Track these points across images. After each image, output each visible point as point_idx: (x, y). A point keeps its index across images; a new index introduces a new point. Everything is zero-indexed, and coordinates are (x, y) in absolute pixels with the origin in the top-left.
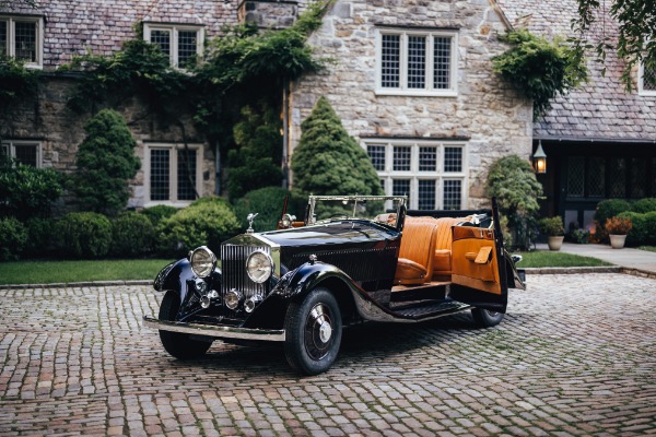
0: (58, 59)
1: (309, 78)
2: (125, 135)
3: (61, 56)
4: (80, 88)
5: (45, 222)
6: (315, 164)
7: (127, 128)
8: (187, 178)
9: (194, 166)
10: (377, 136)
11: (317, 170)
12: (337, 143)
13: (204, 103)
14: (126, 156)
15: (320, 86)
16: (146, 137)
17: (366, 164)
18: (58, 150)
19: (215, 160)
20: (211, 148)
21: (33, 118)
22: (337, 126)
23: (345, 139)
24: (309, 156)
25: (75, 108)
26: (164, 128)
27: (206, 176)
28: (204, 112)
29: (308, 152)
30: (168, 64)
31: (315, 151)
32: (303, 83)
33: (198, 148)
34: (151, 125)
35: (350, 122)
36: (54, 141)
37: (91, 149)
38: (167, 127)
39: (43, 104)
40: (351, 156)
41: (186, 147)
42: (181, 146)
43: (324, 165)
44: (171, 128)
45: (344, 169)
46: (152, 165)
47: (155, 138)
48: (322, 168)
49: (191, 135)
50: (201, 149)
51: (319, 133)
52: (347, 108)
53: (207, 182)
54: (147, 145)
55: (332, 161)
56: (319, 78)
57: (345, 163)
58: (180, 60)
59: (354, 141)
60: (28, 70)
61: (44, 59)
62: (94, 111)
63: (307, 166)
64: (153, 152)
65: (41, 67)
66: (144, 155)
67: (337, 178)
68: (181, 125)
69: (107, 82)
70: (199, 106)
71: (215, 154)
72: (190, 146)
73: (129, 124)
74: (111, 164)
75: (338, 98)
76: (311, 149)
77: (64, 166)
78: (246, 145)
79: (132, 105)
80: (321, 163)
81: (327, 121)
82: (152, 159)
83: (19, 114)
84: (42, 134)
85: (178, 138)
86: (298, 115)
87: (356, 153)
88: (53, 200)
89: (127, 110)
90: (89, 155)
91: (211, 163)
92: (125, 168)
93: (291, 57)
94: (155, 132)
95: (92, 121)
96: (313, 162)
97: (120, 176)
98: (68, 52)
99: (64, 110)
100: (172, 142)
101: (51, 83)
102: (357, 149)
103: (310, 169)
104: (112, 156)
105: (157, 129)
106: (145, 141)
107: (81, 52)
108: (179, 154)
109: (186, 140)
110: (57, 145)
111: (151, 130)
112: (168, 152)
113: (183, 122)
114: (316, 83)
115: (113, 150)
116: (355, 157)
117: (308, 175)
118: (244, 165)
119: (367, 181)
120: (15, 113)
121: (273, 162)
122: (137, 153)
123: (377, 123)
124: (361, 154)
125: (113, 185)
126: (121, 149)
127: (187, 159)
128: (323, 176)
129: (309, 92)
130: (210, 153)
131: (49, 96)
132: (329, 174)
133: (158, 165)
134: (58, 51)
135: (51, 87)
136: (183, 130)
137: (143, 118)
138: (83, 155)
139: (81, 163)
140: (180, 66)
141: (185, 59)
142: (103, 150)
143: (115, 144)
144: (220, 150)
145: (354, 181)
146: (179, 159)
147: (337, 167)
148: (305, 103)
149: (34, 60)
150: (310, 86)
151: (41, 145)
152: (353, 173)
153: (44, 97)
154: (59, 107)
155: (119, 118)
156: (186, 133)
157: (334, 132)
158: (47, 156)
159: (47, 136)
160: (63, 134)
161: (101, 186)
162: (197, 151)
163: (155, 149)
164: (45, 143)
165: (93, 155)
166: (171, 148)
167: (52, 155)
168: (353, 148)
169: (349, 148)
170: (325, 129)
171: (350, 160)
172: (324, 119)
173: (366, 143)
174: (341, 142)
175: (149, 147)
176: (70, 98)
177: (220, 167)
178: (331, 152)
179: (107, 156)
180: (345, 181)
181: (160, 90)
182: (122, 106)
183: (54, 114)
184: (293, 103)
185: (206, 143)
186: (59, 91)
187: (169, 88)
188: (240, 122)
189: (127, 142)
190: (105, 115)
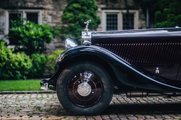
2: (91, 2)
5: (43, 56)
14: (92, 15)
16: (104, 6)
18: (51, 15)
19: (146, 20)
20: (143, 13)
33: (135, 13)
36: (49, 10)
37: (70, 11)
41: (128, 12)
42: (125, 11)
46: (107, 24)
47: (109, 7)
49: (131, 5)
50: (137, 14)
54: (104, 11)
64: (108, 16)
71: (146, 16)
72: (131, 11)
77: (55, 25)
78: (167, 8)
84: (41, 6)
85: (123, 6)
90: (69, 15)
91: (143, 22)
94: (109, 3)
100: (119, 9)
104: (83, 15)
105: (110, 1)
106: (103, 9)
109: (128, 8)
110: (50, 12)
111: (107, 2)
112: (116, 16)
115: (84, 12)
118: (166, 20)
122: (98, 15)
126: (89, 11)
127: (129, 20)
130: (143, 16)
133: (110, 24)
136: (126, 1)
138: (65, 15)
142: (77, 11)
143: (85, 8)
144: (149, 14)
146: (124, 20)
151: (41, 12)
156: (128, 4)
158: (44, 19)
159: (44, 7)
160: (54, 5)
161: (77, 33)
162: (135, 15)
163: (109, 14)
164: (43, 11)
165: (71, 14)
166: (118, 13)
167: (47, 18)
175: (106, 12)
177: (149, 24)
179: (80, 15)
185: (140, 10)
189: (93, 6)
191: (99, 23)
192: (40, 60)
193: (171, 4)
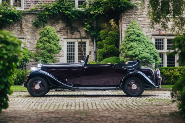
0: (30, 6)
1: (130, 11)
2: (55, 36)
3: (31, 4)
4: (38, 17)
5: (23, 71)
6: (129, 47)
7: (56, 34)
8: (81, 54)
9: (85, 49)
10: (159, 35)
11: (130, 49)
12: (137, 38)
13: (88, 22)
14: (55, 45)
15: (134, 14)
16: (65, 37)
17: (151, 47)
18: (29, 43)
19: (94, 46)
20: (93, 41)
21: (20, 30)
22: (139, 31)
23: (142, 36)
24: (127, 44)
25: (36, 25)
26: (72, 33)
27: (90, 53)
28: (88, 26)
29: (127, 42)
30: (74, 7)
31: (129, 41)
32: (127, 14)
33: (87, 41)
34: (67, 32)
35: (148, 29)
36: (28, 39)
37: (41, 42)
38: (73, 33)
39: (23, 24)
40: (145, 43)
41: (81, 41)
42: (80, 40)
43: (132, 47)
44: (75, 33)
45: (141, 49)
46: (68, 49)
47: (69, 37)
48: (132, 48)
49: (84, 36)
50: (88, 42)
51: (131, 34)
52: (146, 23)
55: (136, 45)
56: (134, 11)
57: (142, 46)
58: (79, 4)
59: (148, 37)
60: (18, 11)
61: (24, 6)
62: (44, 26)
63: (126, 48)
64: (68, 43)
65: (23, 9)
66: (63, 44)
67: (138, 53)
68: (79, 31)
69: (49, 15)
70: (86, 24)
72: (83, 40)
73: (57, 32)
74: (49, 48)
75: (142, 19)
76: (128, 41)
77: (32, 49)
78: (105, 40)
79: (59, 24)
80: (131, 47)
81: (134, 29)
82: (68, 46)
83: (14, 28)
84: (23, 36)
85: (78, 37)
86: (125, 27)
87: (147, 42)
88: (26, 62)
89: (57, 26)
90: (41, 44)
91: (92, 47)
92: (54, 49)
93: (121, 3)
94: (69, 35)
95: (42, 30)
96: (128, 46)
97: (52, 53)
98: (34, 2)
99: (32, 26)
100: (76, 39)
101: (27, 16)
102: (148, 41)
103: (127, 49)
104: (49, 45)
105: (70, 33)
106: (64, 39)
107: (39, 2)
108: (78, 44)
109: (82, 38)
110: (29, 41)
111: (67, 34)
112: (74, 43)
113: (80, 30)
114: (133, 13)
115: (50, 42)
116: (146, 44)
117: (126, 51)
118: (103, 48)
119: (151, 54)
120: (13, 28)
121: (116, 46)
122: (60, 43)
123: (159, 30)
125: (50, 56)
126: (53, 42)
127: (82, 45)
128: (132, 52)
129: (130, 17)
130: (92, 43)
131: (26, 21)
132: (135, 51)
133: (70, 49)
134: (30, 2)
135: (27, 17)
136: (80, 33)
137: (64, 29)
138: (38, 45)
139: (38, 48)
140: (79, 7)
141: (81, 4)
142: (46, 42)
143: (51, 40)
144: (96, 42)
145: (145, 53)
146: (79, 46)
147: (138, 48)
148: (128, 22)
149: (20, 6)
150: (130, 15)
152: (145, 50)
153: (24, 21)
154: (30, 25)
155: (53, 29)
156: (82, 35)
157: (137, 34)
158: (25, 45)
159: (25, 37)
160: (31, 36)
161: (45, 57)
162: (86, 43)
163: (69, 42)
164: (24, 39)
165: (42, 44)
166: (75, 41)
167: (27, 44)
168: (146, 40)
169: (144, 40)
170: (134, 33)
171: (144, 45)
172: (133, 28)
173: (155, 38)
174: (140, 38)
175: (66, 41)
176: (34, 22)
177: (96, 49)
178: (136, 42)
179: (47, 45)
180: (141, 54)
181: (70, 17)
182: (55, 24)
183: (28, 28)
184: (123, 22)
185: (90, 39)
186: (30, 19)
187: (74, 16)
188: (102, 30)
189: (56, 39)
190: (47, 28)
191: (60, 49)
192: (21, 74)
193: (106, 37)
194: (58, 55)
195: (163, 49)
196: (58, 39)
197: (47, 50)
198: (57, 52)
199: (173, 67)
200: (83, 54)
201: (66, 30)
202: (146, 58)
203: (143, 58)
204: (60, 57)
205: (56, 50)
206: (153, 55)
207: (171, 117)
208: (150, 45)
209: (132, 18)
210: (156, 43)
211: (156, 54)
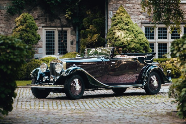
2: (33, 25)
4: (13, 3)
7: (34, 21)
8: (62, 44)
9: (66, 38)
10: (149, 23)
12: (127, 27)
13: (70, 9)
14: (33, 34)
16: (44, 25)
17: (141, 36)
18: (3, 32)
19: (76, 35)
20: (74, 29)
23: (131, 25)
25: (11, 12)
26: (52, 21)
27: (72, 43)
28: (70, 13)
31: (117, 30)
33: (68, 30)
34: (46, 19)
35: (137, 17)
37: (17, 31)
38: (53, 20)
41: (62, 29)
42: (60, 29)
44: (55, 20)
46: (47, 38)
47: (48, 25)
49: (64, 24)
50: (69, 30)
51: (119, 22)
52: (135, 10)
53: (72, 46)
54: (44, 29)
57: (130, 36)
59: (137, 25)
62: (20, 14)
64: (47, 32)
66: (42, 33)
68: (59, 19)
69: (25, 1)
70: (67, 10)
71: (76, 33)
73: (35, 19)
74: (26, 38)
75: (131, 5)
79: (37, 10)
82: (46, 35)
85: (58, 25)
86: (112, 14)
89: (35, 12)
91: (74, 37)
92: (32, 40)
94: (48, 22)
96: (116, 36)
97: (30, 44)
99: (6, 13)
100: (56, 27)
102: (137, 29)
103: (114, 39)
104: (27, 34)
105: (49, 21)
106: (43, 27)
108: (59, 33)
109: (62, 26)
110: (3, 29)
111: (46, 22)
112: (54, 32)
113: (61, 17)
116: (136, 33)
117: (113, 41)
118: (88, 38)
119: (141, 44)
121: (101, 35)
122: (39, 32)
123: (150, 17)
124: (139, 32)
127: (63, 35)
128: (120, 42)
129: (117, 3)
130: (74, 32)
132: (123, 41)
133: (49, 38)
135: (1, 3)
136: (61, 21)
137: (42, 16)
138: (14, 34)
142: (23, 32)
145: (135, 44)
146: (59, 35)
147: (126, 38)
148: (115, 8)
152: (134, 40)
154: (4, 12)
155: (30, 17)
156: (62, 23)
157: (125, 22)
160: (6, 24)
162: (68, 31)
163: (48, 30)
165: (18, 34)
166: (55, 30)
167: (1, 34)
168: (135, 29)
169: (133, 29)
170: (122, 21)
171: (133, 35)
172: (121, 16)
173: (145, 26)
174: (129, 26)
175: (45, 30)
176: (9, 8)
177: (79, 39)
178: (124, 31)
179: (25, 34)
180: (130, 44)
181: (49, 3)
182: (32, 11)
183: (1, 15)
184: (109, 9)
185: (72, 27)
186: (4, 5)
187: (54, 2)
188: (86, 17)
189: (34, 28)
190: (24, 16)
191: (39, 39)
193: (91, 26)
194: (36, 45)
195: (153, 38)
196: (36, 28)
197: (24, 40)
198: (35, 43)
199: (165, 59)
200: (65, 45)
201: (45, 17)
202: (135, 50)
203: (132, 49)
204: (38, 47)
205: (34, 40)
206: (143, 46)
207: (169, 116)
208: (139, 34)
209: (120, 4)
210: (146, 32)
211: (146, 45)
